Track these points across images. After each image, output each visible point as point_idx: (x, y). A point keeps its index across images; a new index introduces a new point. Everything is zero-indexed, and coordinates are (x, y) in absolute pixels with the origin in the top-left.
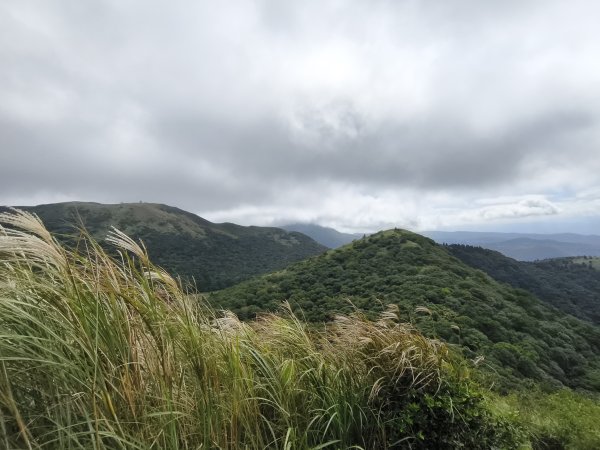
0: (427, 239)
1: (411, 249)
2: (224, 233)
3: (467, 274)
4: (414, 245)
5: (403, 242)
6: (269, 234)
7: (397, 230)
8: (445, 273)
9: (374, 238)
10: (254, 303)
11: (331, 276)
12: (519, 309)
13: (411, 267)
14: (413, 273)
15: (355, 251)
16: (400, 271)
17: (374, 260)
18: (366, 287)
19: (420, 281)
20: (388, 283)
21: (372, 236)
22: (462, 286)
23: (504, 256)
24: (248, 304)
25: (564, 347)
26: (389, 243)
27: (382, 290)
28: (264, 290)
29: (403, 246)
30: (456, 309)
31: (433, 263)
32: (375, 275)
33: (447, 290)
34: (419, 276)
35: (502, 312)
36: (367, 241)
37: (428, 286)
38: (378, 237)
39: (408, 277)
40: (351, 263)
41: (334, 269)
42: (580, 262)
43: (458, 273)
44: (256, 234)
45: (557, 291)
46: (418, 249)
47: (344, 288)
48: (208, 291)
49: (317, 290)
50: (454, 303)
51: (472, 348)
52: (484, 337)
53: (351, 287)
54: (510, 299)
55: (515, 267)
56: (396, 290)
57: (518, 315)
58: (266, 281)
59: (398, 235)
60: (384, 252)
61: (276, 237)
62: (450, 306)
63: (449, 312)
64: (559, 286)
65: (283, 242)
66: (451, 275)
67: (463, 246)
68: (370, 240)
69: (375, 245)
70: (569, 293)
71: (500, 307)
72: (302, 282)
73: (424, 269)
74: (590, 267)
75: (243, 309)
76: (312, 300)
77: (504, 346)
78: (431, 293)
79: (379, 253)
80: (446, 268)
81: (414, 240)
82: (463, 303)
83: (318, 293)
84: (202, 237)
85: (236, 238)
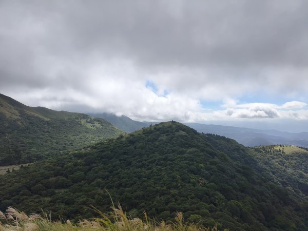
0: (192, 129)
1: (182, 136)
2: (36, 115)
3: (216, 155)
4: (183, 133)
5: (177, 131)
6: (77, 118)
7: (173, 122)
8: (201, 154)
9: (158, 127)
10: (61, 175)
11: (125, 153)
12: (244, 178)
13: (181, 149)
14: (182, 153)
15: (144, 136)
16: (173, 151)
17: (157, 143)
18: (149, 162)
19: (186, 159)
20: (165, 159)
21: (156, 125)
22: (212, 163)
23: (237, 143)
24: (56, 175)
25: (266, 202)
26: (168, 131)
27: (161, 165)
28: (70, 164)
29: (177, 134)
30: (207, 179)
31: (195, 146)
32: (156, 154)
33: (202, 165)
34: (185, 155)
35: (234, 180)
36: (152, 129)
37: (191, 163)
38: (161, 126)
39: (179, 156)
40: (140, 144)
41: (128, 148)
42: (277, 148)
43: (210, 154)
44: (66, 118)
45: (265, 166)
46: (186, 136)
47: (134, 163)
48: (19, 164)
49: (114, 164)
50: (206, 174)
51: (215, 205)
52: (223, 197)
53: (139, 162)
54: (238, 171)
55: (243, 150)
56: (169, 165)
57: (242, 182)
58: (72, 156)
59: (174, 126)
60: (164, 137)
61: (83, 121)
62: (204, 177)
63: (203, 181)
64: (266, 163)
65: (89, 126)
66: (205, 155)
67: (214, 135)
68: (155, 128)
69: (158, 132)
70: (271, 168)
71: (234, 177)
72: (102, 158)
73: (189, 150)
74: (283, 152)
75: (51, 179)
76: (109, 172)
77: (234, 202)
78: (192, 167)
79: (160, 138)
80: (203, 151)
81: (183, 130)
82: (211, 175)
83: (114, 166)
84: (16, 117)
85: (48, 120)
